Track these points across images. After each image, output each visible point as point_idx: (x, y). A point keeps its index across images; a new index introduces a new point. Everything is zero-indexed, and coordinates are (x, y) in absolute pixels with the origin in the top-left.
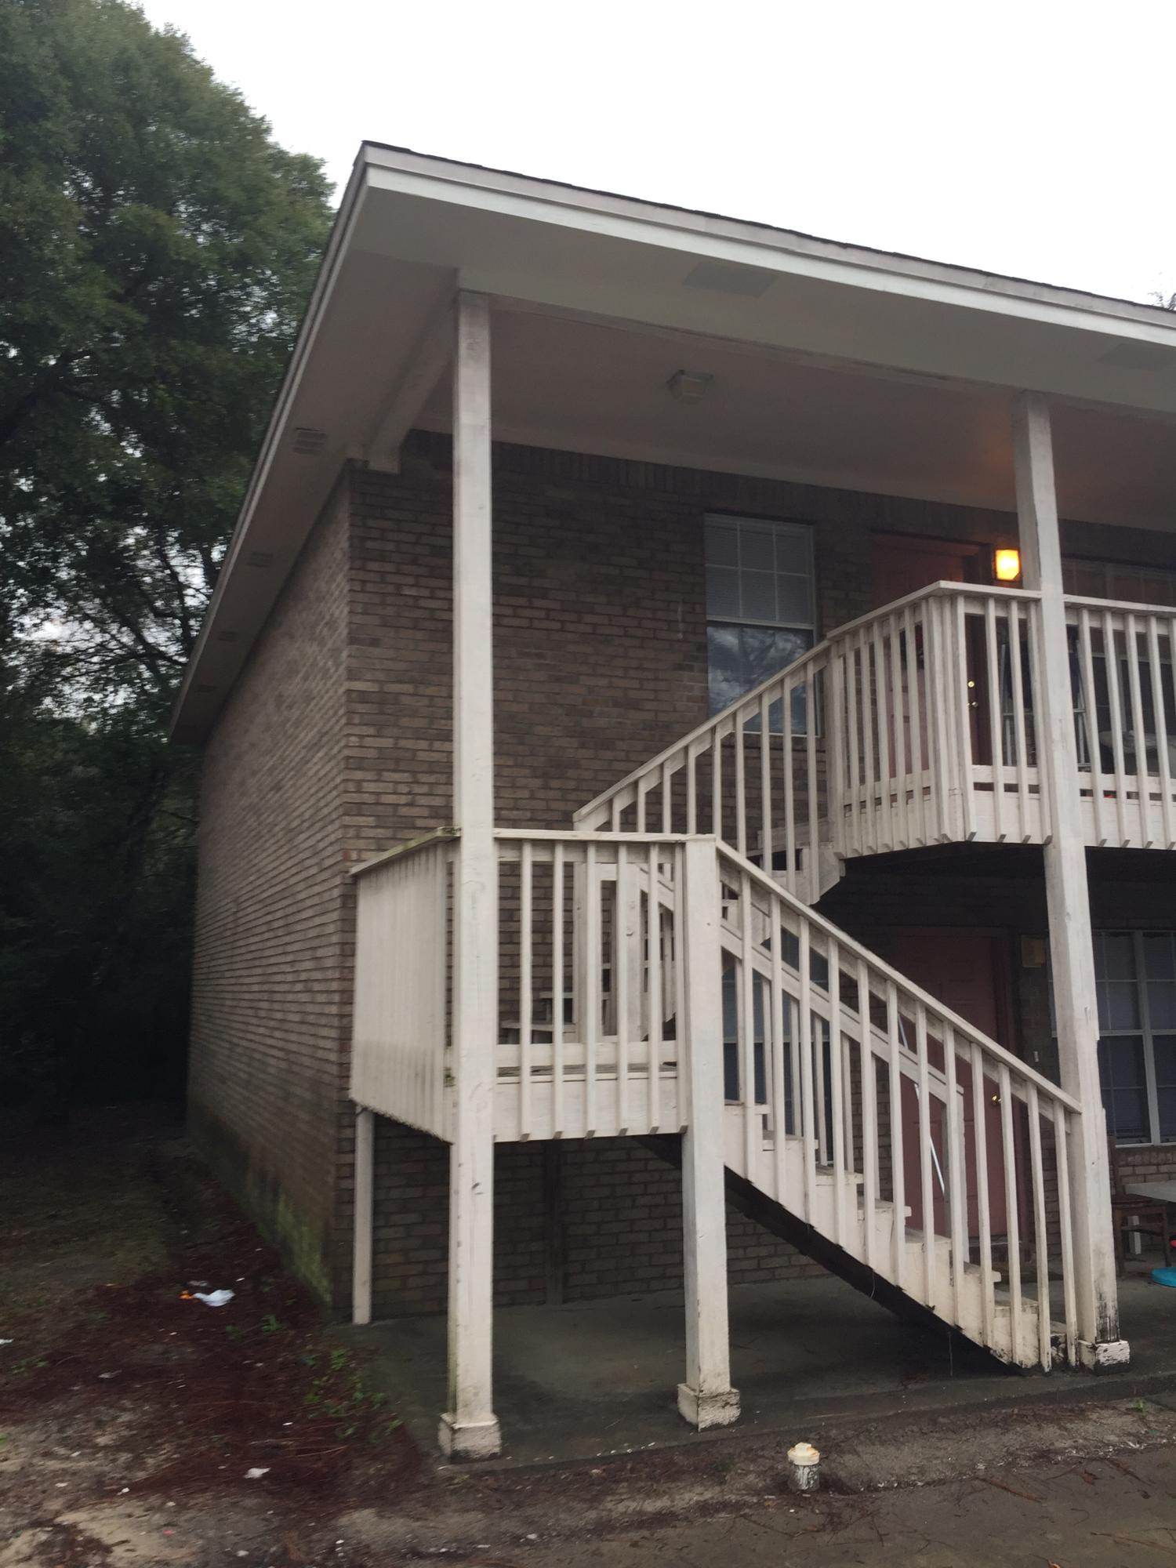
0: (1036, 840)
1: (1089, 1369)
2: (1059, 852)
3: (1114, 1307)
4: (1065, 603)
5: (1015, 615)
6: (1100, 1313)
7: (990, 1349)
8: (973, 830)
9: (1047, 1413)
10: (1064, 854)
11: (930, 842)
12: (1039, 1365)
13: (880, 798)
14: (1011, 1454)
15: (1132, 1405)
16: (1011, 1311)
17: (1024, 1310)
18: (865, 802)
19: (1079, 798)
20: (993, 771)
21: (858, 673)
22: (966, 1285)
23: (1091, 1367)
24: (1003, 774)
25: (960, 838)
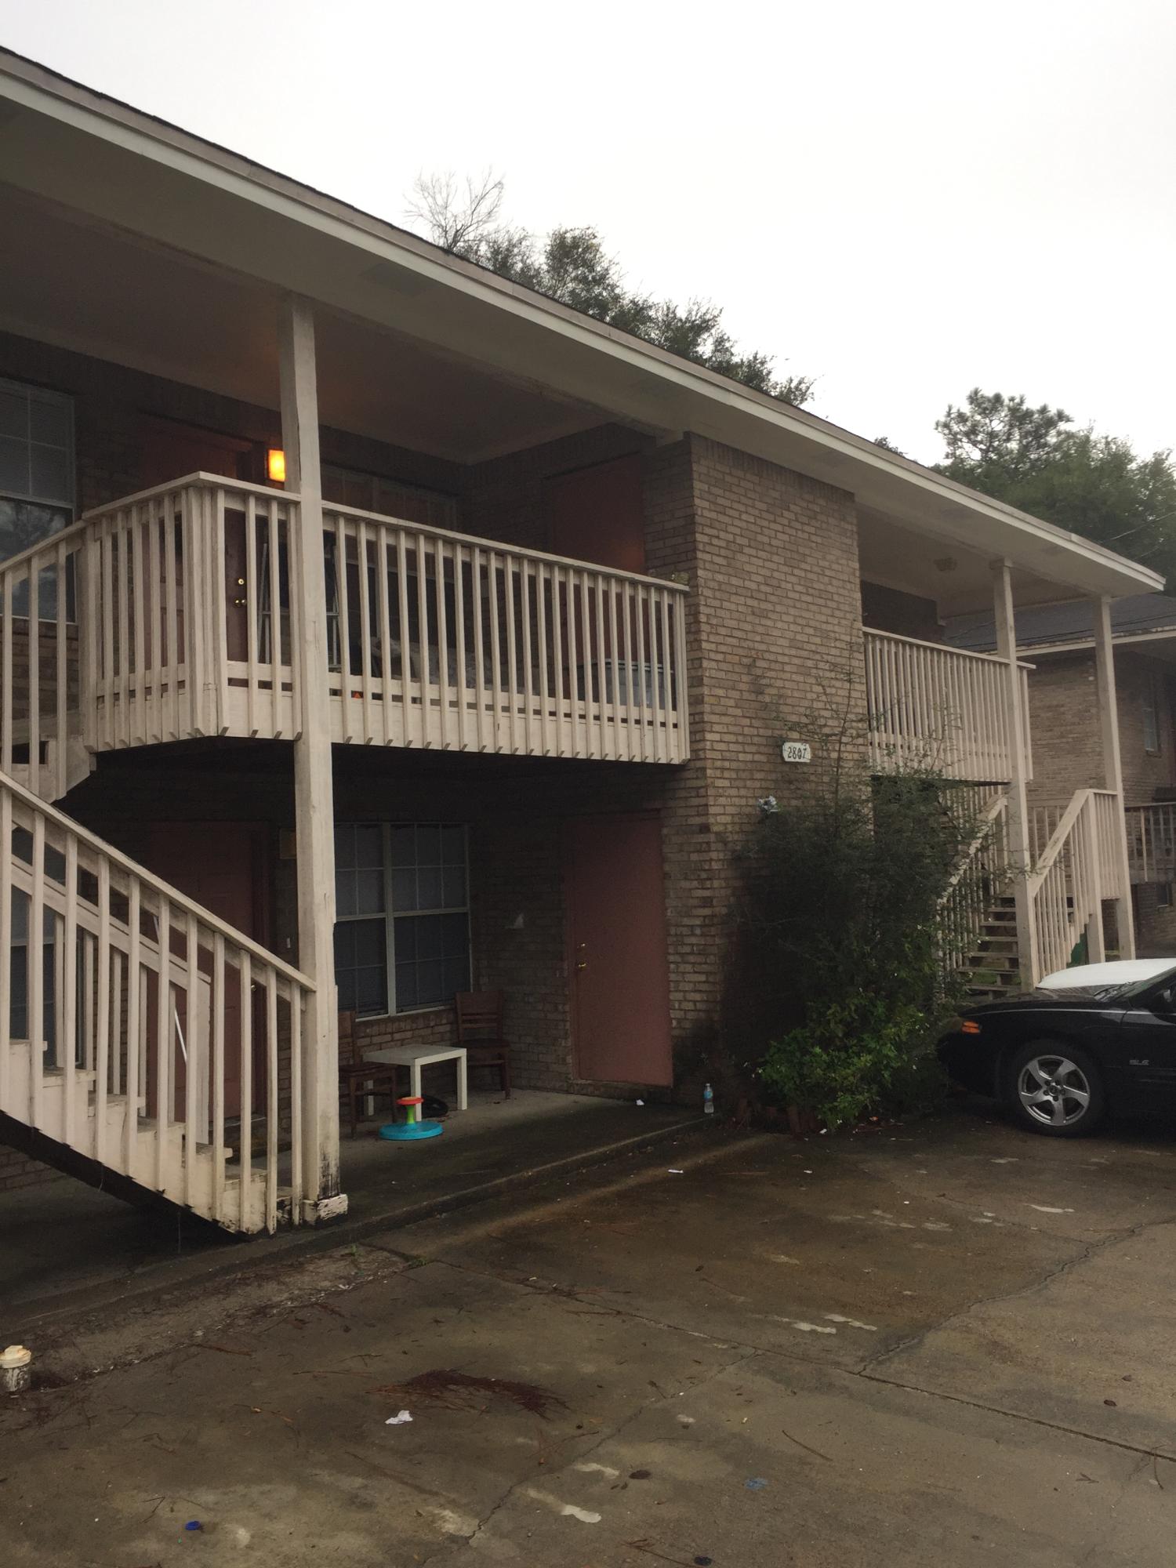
0: (287, 736)
1: (311, 1225)
2: (308, 747)
3: (336, 1165)
4: (323, 508)
5: (275, 516)
6: (324, 1172)
7: (218, 1222)
8: (226, 725)
9: (268, 1273)
10: (311, 750)
11: (184, 737)
12: (265, 1229)
13: (134, 691)
14: (229, 1316)
15: (347, 1251)
16: (241, 1183)
17: (253, 1181)
18: (118, 694)
19: (328, 697)
20: (248, 668)
21: (115, 559)
22: (199, 1167)
23: (313, 1224)
24: (258, 671)
25: (212, 732)
